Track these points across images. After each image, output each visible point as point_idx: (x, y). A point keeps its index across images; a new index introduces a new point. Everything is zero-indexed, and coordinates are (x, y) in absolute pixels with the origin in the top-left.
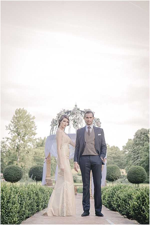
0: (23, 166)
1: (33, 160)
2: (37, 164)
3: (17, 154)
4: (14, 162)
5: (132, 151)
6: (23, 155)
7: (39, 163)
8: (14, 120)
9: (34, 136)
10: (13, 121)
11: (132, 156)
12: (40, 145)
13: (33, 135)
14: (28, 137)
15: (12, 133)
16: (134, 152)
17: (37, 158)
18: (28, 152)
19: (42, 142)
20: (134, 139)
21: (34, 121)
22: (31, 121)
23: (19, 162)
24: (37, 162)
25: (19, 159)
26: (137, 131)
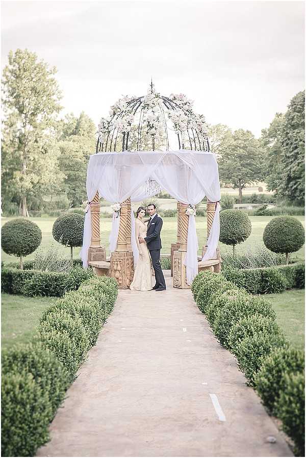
0: (35, 182)
1: (58, 168)
2: (66, 175)
3: (20, 155)
4: (15, 173)
5: (283, 143)
6: (34, 159)
7: (72, 173)
8: (7, 77)
9: (56, 113)
10: (5, 80)
11: (281, 152)
12: (71, 131)
13: (55, 111)
14: (44, 115)
15: (7, 108)
16: (287, 144)
17: (67, 162)
18: (46, 151)
19: (75, 124)
20: (288, 114)
21: (55, 80)
22: (47, 78)
23: (27, 174)
24: (66, 170)
25: (25, 166)
26: (296, 95)
